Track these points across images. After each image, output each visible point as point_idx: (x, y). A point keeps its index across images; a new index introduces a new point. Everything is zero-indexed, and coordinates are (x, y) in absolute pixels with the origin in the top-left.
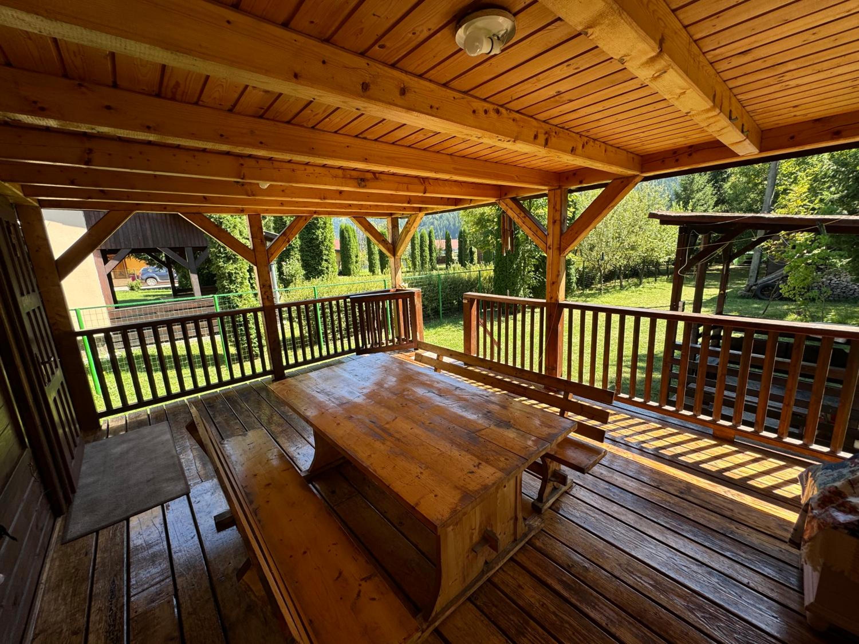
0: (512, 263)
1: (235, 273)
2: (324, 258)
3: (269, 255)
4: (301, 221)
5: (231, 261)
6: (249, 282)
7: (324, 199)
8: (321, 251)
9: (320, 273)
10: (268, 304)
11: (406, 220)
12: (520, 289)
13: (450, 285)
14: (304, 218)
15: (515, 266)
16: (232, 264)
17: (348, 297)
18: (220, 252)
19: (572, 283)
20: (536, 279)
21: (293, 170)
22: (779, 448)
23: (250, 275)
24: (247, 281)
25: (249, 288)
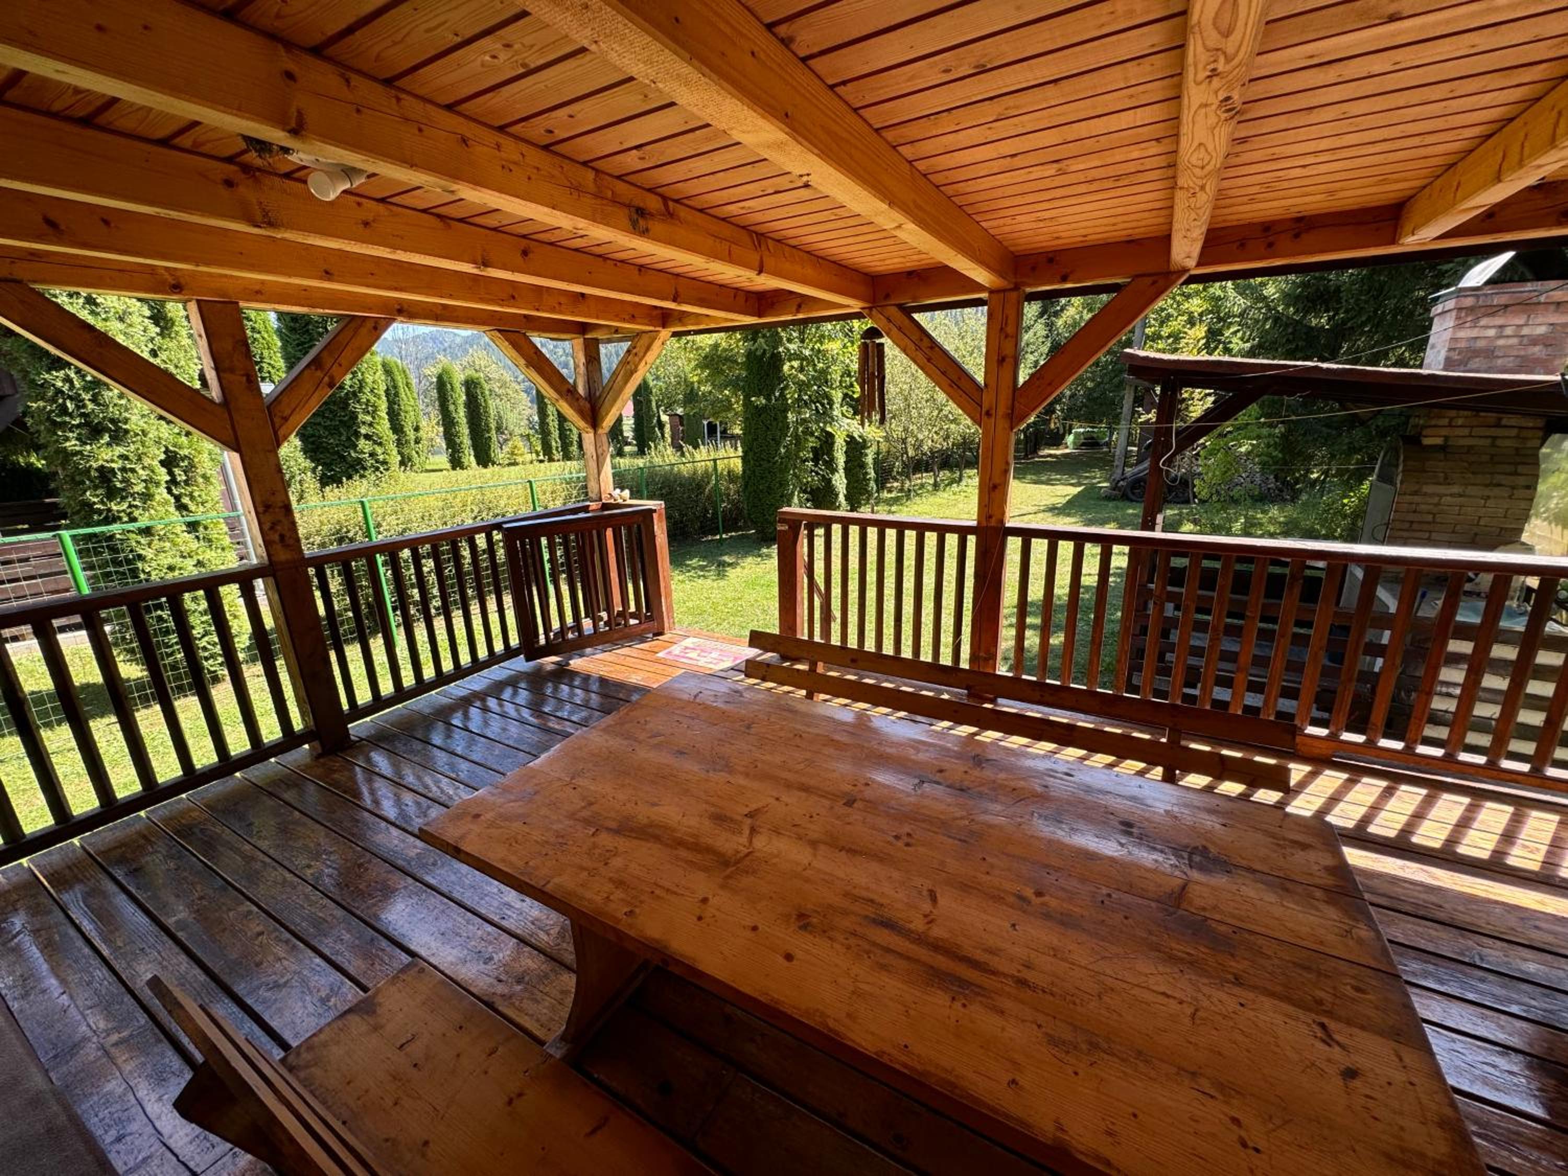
0: (778, 444)
1: (123, 470)
2: (363, 430)
3: (277, 420)
4: (363, 331)
5: (106, 438)
6: (170, 491)
7: (486, 264)
8: (354, 416)
9: (354, 468)
10: (283, 556)
11: (626, 345)
12: (793, 493)
13: (661, 489)
14: (369, 325)
15: (783, 451)
16: (109, 444)
17: (498, 526)
18: (64, 411)
19: (869, 479)
20: (817, 473)
21: (464, 141)
22: (1396, 763)
23: (170, 473)
24: (162, 490)
25: (172, 509)
